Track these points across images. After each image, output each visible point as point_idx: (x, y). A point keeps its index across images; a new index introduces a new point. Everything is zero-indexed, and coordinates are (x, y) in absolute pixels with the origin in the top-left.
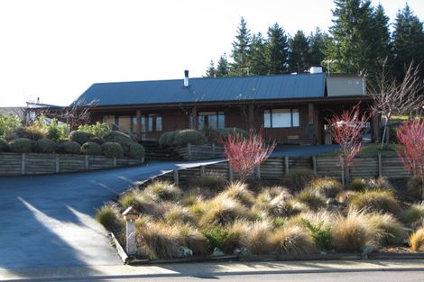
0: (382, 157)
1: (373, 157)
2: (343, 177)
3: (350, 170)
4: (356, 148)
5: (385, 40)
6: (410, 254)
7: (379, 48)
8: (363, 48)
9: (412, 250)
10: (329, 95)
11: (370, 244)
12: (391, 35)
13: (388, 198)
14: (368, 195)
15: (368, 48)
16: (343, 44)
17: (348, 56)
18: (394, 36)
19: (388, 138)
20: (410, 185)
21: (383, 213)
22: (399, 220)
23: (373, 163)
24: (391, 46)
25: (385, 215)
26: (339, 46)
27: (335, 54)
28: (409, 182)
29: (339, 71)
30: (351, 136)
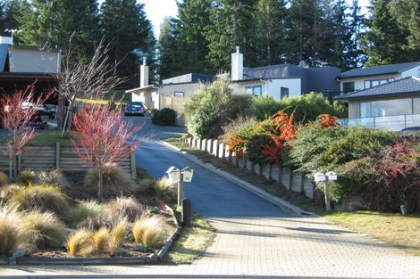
0: (61, 146)
1: (51, 146)
2: (10, 168)
3: (22, 161)
4: (28, 135)
5: (92, 11)
6: (66, 259)
7: (82, 21)
8: (65, 18)
9: (70, 255)
10: (11, 71)
11: (22, 247)
12: (99, 7)
13: (55, 194)
14: (32, 190)
15: (71, 19)
16: (42, 12)
17: (46, 26)
18: (102, 7)
19: (70, 125)
20: (88, 180)
21: (43, 211)
22: (61, 219)
23: (49, 152)
24: (97, 19)
25: (45, 214)
26: (37, 14)
27: (32, 23)
28: (87, 177)
29: (34, 44)
30: (23, 120)
